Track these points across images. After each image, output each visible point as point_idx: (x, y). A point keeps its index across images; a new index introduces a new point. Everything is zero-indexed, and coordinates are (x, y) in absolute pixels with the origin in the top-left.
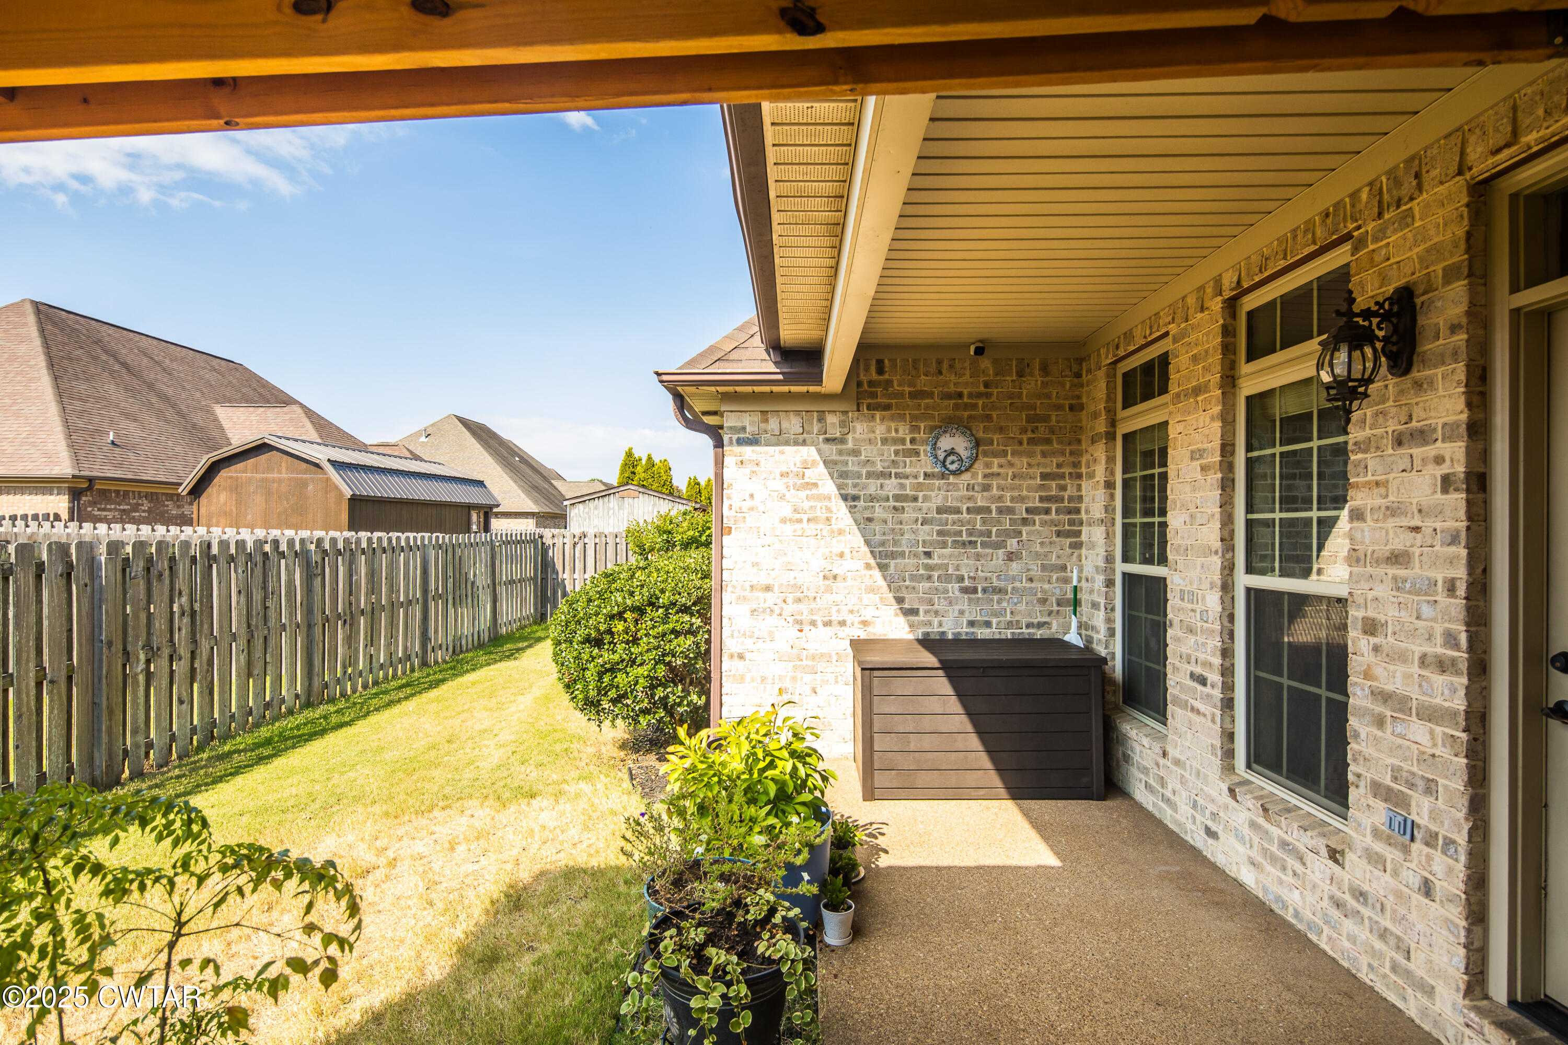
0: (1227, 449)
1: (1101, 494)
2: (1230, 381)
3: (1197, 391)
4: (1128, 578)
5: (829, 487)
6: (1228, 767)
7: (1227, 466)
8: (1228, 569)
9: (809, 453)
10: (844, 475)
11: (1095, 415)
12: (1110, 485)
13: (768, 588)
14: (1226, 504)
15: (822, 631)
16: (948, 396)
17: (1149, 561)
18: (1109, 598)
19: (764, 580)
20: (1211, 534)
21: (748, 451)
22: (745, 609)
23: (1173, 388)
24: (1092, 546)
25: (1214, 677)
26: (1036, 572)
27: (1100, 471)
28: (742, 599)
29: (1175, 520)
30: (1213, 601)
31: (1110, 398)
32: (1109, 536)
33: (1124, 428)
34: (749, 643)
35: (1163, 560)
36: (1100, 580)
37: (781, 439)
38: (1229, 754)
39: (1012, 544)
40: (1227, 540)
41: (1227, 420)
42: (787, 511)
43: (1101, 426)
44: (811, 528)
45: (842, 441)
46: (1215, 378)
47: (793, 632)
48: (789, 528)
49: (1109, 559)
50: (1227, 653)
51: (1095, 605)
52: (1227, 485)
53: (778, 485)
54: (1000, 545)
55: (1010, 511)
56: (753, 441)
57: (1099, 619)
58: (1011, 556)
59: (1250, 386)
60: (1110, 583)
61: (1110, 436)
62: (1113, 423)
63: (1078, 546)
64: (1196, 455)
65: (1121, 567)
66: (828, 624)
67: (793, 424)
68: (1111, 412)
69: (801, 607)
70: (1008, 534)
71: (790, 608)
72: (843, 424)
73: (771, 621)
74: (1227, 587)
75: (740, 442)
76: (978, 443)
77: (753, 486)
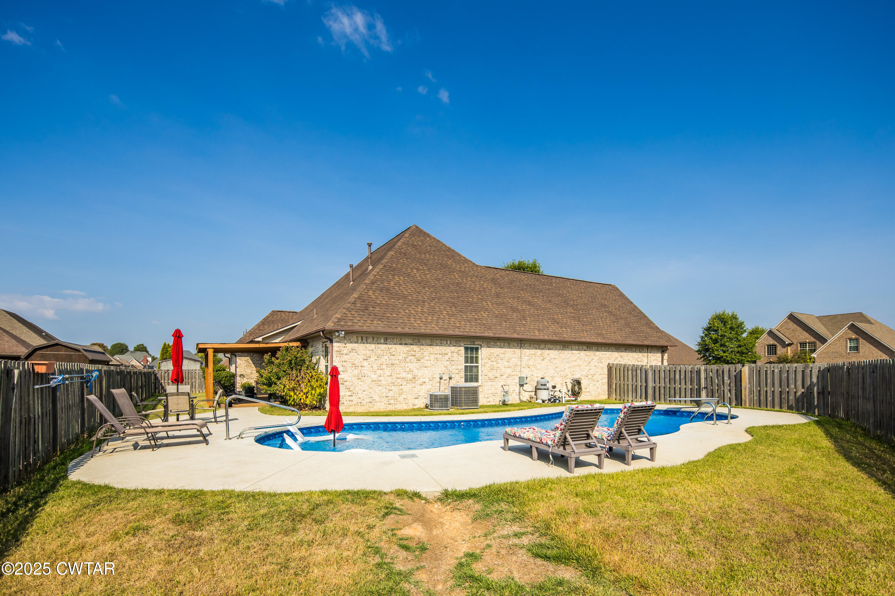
5: (251, 362)
9: (248, 358)
13: (243, 374)
21: (240, 358)
34: (240, 381)
37: (245, 356)
42: (245, 365)
44: (248, 367)
45: (253, 356)
47: (246, 380)
48: (246, 367)
53: (244, 362)
69: (248, 377)
71: (246, 377)
73: (243, 379)
77: (240, 362)
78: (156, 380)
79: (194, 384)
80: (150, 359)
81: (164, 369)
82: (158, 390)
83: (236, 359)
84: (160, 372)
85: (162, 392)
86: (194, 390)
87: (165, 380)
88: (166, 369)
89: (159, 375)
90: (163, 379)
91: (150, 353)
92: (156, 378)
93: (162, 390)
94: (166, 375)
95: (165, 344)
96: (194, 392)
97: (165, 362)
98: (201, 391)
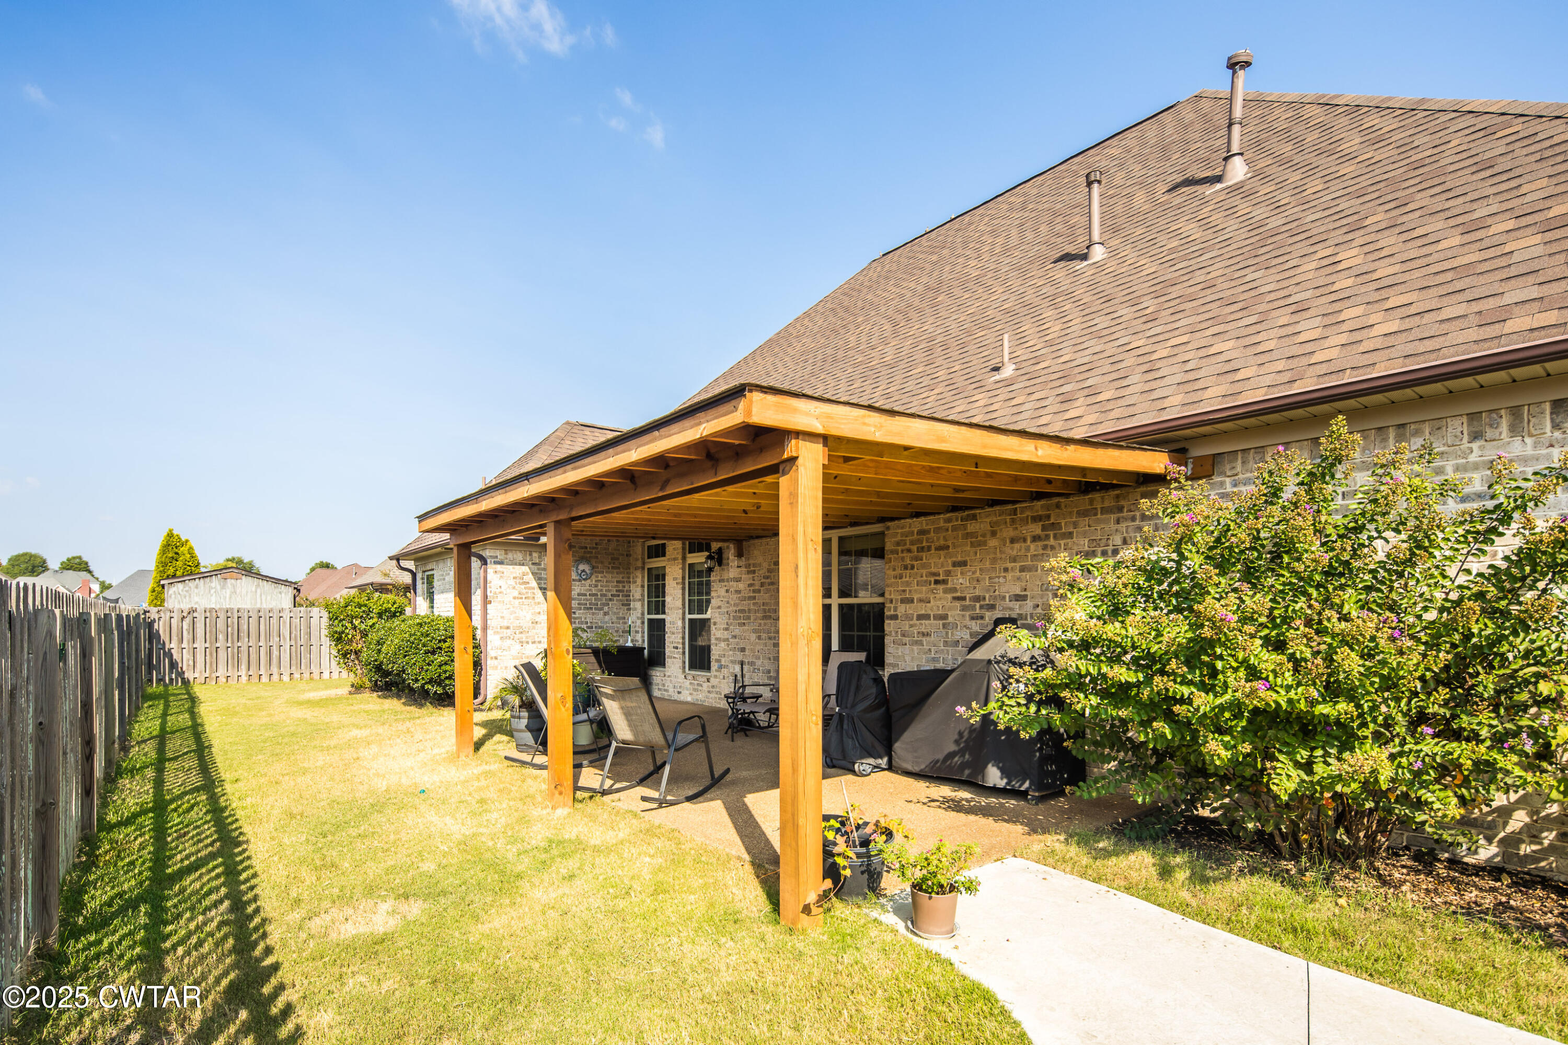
0: (683, 578)
1: (639, 589)
2: (684, 558)
3: (675, 559)
4: (650, 620)
5: (534, 584)
6: (684, 672)
7: (684, 583)
8: (684, 613)
9: (525, 569)
10: (540, 579)
11: (637, 560)
12: (643, 586)
13: (508, 628)
14: (683, 594)
15: (530, 645)
16: (582, 548)
17: (658, 613)
18: (643, 629)
19: (505, 624)
20: (679, 603)
21: (499, 567)
22: (497, 637)
23: (667, 557)
24: (635, 609)
25: (680, 646)
26: (615, 619)
27: (639, 581)
28: (496, 633)
29: (668, 599)
30: (680, 623)
31: (643, 554)
32: (643, 605)
33: (647, 566)
34: (499, 652)
35: (664, 613)
36: (639, 622)
37: (513, 563)
38: (684, 668)
39: (606, 609)
40: (684, 605)
41: (683, 569)
42: (516, 594)
43: (639, 564)
44: (526, 601)
45: (539, 564)
46: (680, 556)
47: (518, 646)
48: (517, 601)
49: (643, 614)
50: (683, 638)
51: (637, 632)
52: (683, 589)
53: (512, 582)
54: (601, 609)
55: (605, 595)
56: (501, 563)
57: (639, 635)
58: (606, 614)
59: (689, 561)
60: (643, 623)
61: (643, 568)
62: (644, 563)
63: (629, 609)
64: (675, 579)
65: (647, 617)
66: (534, 642)
67: (519, 556)
68: (643, 559)
69: (523, 636)
70: (604, 605)
71: (518, 636)
72: (540, 557)
73: (509, 642)
74: (684, 619)
75: (495, 563)
76: (593, 568)
77: (501, 583)
78: (151, 642)
79: (275, 653)
80: (96, 587)
81: (177, 606)
82: (158, 673)
83: (485, 571)
84: (165, 616)
85: (171, 680)
86: (275, 670)
87: (181, 640)
88: (186, 606)
89: (161, 627)
90: (175, 638)
91: (96, 574)
92: (153, 636)
93: (171, 672)
94: (185, 627)
95: (170, 535)
96: (275, 677)
97: (180, 586)
98: (297, 676)
